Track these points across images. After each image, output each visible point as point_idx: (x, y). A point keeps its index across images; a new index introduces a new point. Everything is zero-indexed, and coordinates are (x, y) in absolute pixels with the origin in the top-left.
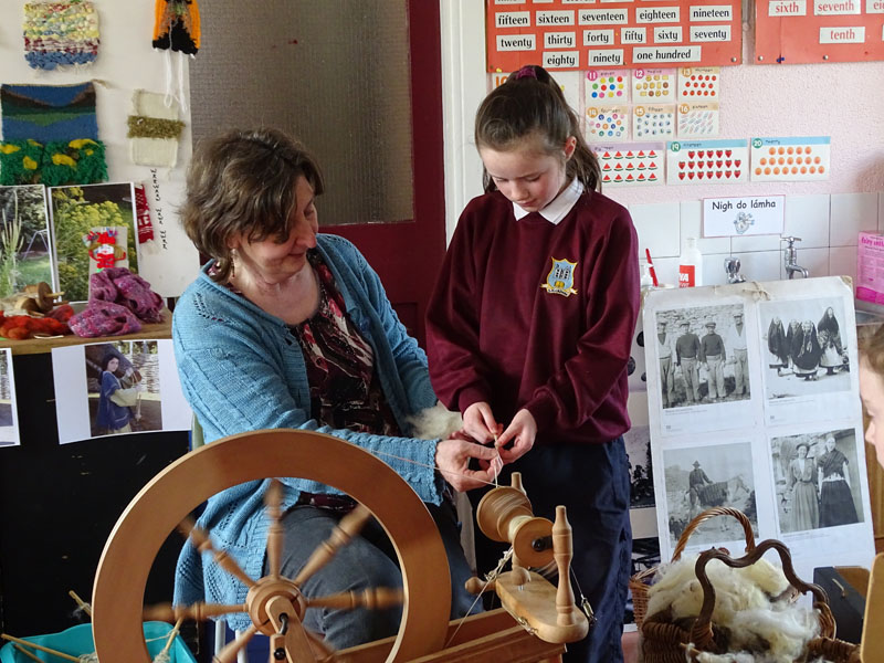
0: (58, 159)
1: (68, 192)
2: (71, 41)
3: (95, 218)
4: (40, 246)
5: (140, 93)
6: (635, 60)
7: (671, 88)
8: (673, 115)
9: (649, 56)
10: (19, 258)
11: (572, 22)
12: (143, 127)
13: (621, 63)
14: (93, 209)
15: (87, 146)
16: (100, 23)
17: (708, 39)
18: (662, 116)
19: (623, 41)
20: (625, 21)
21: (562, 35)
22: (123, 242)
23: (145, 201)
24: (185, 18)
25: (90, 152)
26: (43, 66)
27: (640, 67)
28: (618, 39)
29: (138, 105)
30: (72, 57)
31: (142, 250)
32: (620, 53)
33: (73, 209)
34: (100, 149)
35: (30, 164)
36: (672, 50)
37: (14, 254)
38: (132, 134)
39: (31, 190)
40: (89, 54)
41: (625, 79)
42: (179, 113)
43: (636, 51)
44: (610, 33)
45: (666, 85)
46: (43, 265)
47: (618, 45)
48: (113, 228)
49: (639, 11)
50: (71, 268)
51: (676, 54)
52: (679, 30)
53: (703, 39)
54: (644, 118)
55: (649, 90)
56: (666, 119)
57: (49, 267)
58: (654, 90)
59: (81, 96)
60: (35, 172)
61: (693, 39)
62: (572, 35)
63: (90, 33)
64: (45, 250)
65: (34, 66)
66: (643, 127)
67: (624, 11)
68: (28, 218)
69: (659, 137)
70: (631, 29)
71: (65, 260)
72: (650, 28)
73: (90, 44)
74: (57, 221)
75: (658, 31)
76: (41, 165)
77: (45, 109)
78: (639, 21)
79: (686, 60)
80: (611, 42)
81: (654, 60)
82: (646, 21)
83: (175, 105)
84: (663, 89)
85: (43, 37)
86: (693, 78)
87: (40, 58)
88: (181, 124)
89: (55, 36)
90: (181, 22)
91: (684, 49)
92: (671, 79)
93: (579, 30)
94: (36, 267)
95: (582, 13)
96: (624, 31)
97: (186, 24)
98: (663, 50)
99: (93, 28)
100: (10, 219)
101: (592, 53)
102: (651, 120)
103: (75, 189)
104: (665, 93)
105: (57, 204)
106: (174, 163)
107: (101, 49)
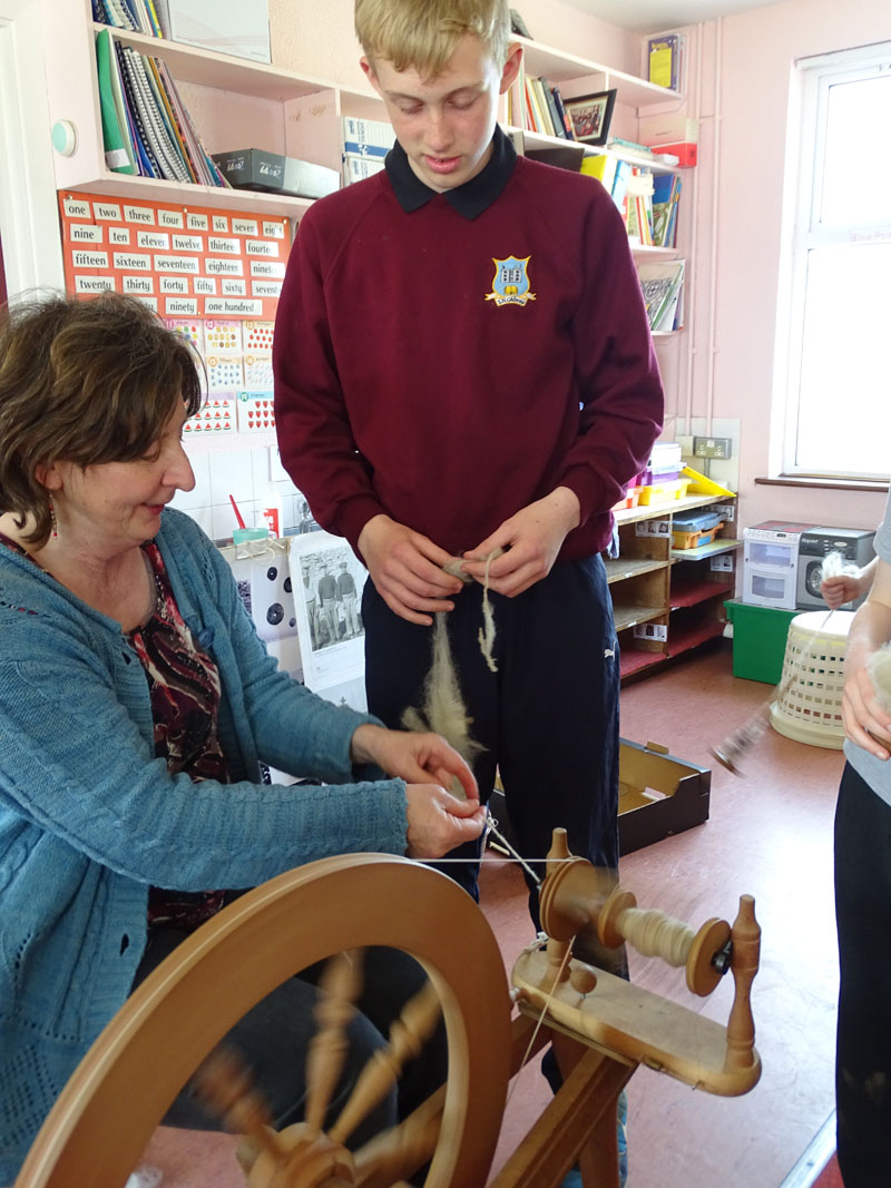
6: (207, 311)
7: (238, 340)
8: (241, 366)
9: (219, 307)
11: (148, 268)
13: (195, 313)
17: (267, 295)
18: (232, 367)
19: (197, 291)
20: (197, 271)
21: (140, 280)
27: (211, 318)
28: (191, 288)
32: (194, 302)
36: (237, 302)
41: (198, 329)
43: (208, 301)
44: (184, 281)
45: (233, 337)
47: (192, 294)
49: (208, 261)
51: (241, 307)
52: (242, 283)
53: (263, 294)
54: (216, 368)
55: (219, 341)
56: (235, 370)
58: (224, 342)
61: (255, 293)
62: (149, 281)
66: (217, 378)
67: (195, 261)
69: (231, 388)
70: (202, 279)
72: (219, 278)
75: (225, 282)
78: (208, 271)
79: (249, 313)
80: (186, 291)
81: (223, 311)
82: (214, 272)
84: (231, 341)
86: (256, 331)
91: (247, 303)
92: (237, 331)
93: (156, 276)
95: (158, 258)
96: (196, 280)
98: (232, 302)
101: (169, 301)
102: (223, 371)
104: (233, 345)
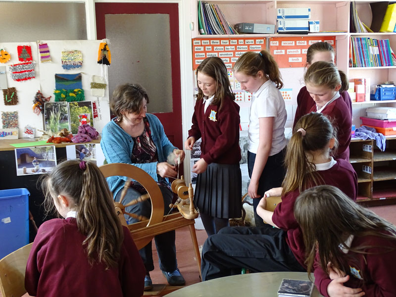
0: (71, 94)
1: (74, 104)
2: (74, 62)
3: (81, 111)
4: (66, 119)
5: (94, 76)
10: (60, 122)
12: (95, 86)
13: (231, 68)
14: (81, 108)
15: (79, 91)
16: (83, 57)
19: (232, 61)
20: (232, 56)
22: (89, 117)
23: (95, 106)
24: (106, 55)
25: (80, 93)
26: (67, 69)
28: (230, 61)
29: (93, 79)
30: (75, 66)
31: (95, 120)
32: (231, 65)
33: (75, 108)
34: (83, 92)
35: (63, 96)
37: (59, 121)
38: (92, 88)
39: (63, 103)
40: (80, 65)
42: (105, 82)
44: (228, 59)
46: (67, 124)
48: (86, 114)
49: (236, 53)
50: (75, 125)
57: (68, 125)
59: (77, 77)
60: (64, 98)
63: (80, 59)
64: (67, 120)
65: (64, 69)
67: (232, 53)
68: (62, 111)
70: (234, 58)
71: (73, 123)
73: (80, 62)
74: (71, 112)
76: (66, 96)
77: (67, 80)
78: (236, 56)
80: (228, 62)
83: (104, 79)
85: (67, 61)
87: (66, 67)
88: (106, 85)
89: (70, 60)
90: (105, 56)
94: (64, 125)
95: (220, 53)
96: (232, 58)
97: (107, 57)
99: (81, 58)
100: (57, 111)
103: (76, 103)
105: (71, 107)
106: (103, 96)
107: (83, 64)
